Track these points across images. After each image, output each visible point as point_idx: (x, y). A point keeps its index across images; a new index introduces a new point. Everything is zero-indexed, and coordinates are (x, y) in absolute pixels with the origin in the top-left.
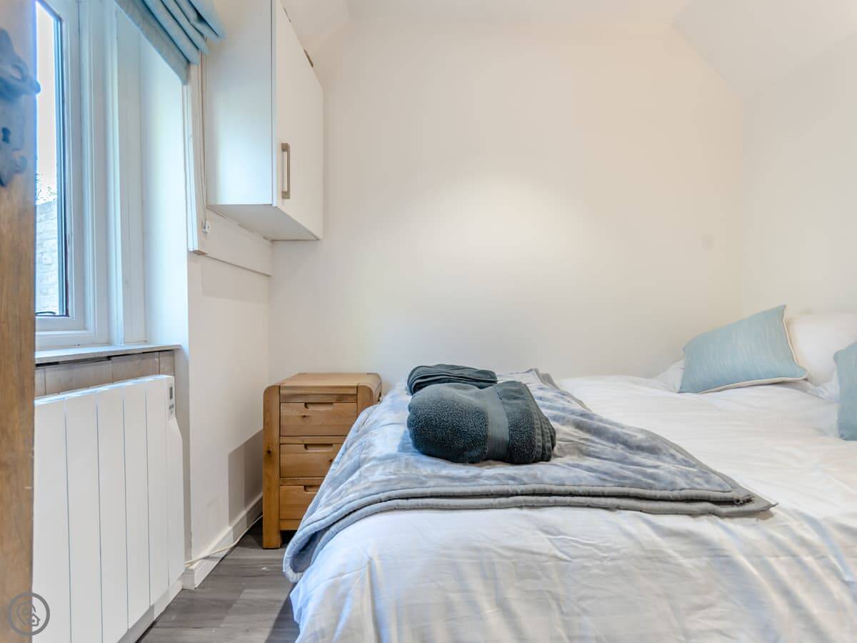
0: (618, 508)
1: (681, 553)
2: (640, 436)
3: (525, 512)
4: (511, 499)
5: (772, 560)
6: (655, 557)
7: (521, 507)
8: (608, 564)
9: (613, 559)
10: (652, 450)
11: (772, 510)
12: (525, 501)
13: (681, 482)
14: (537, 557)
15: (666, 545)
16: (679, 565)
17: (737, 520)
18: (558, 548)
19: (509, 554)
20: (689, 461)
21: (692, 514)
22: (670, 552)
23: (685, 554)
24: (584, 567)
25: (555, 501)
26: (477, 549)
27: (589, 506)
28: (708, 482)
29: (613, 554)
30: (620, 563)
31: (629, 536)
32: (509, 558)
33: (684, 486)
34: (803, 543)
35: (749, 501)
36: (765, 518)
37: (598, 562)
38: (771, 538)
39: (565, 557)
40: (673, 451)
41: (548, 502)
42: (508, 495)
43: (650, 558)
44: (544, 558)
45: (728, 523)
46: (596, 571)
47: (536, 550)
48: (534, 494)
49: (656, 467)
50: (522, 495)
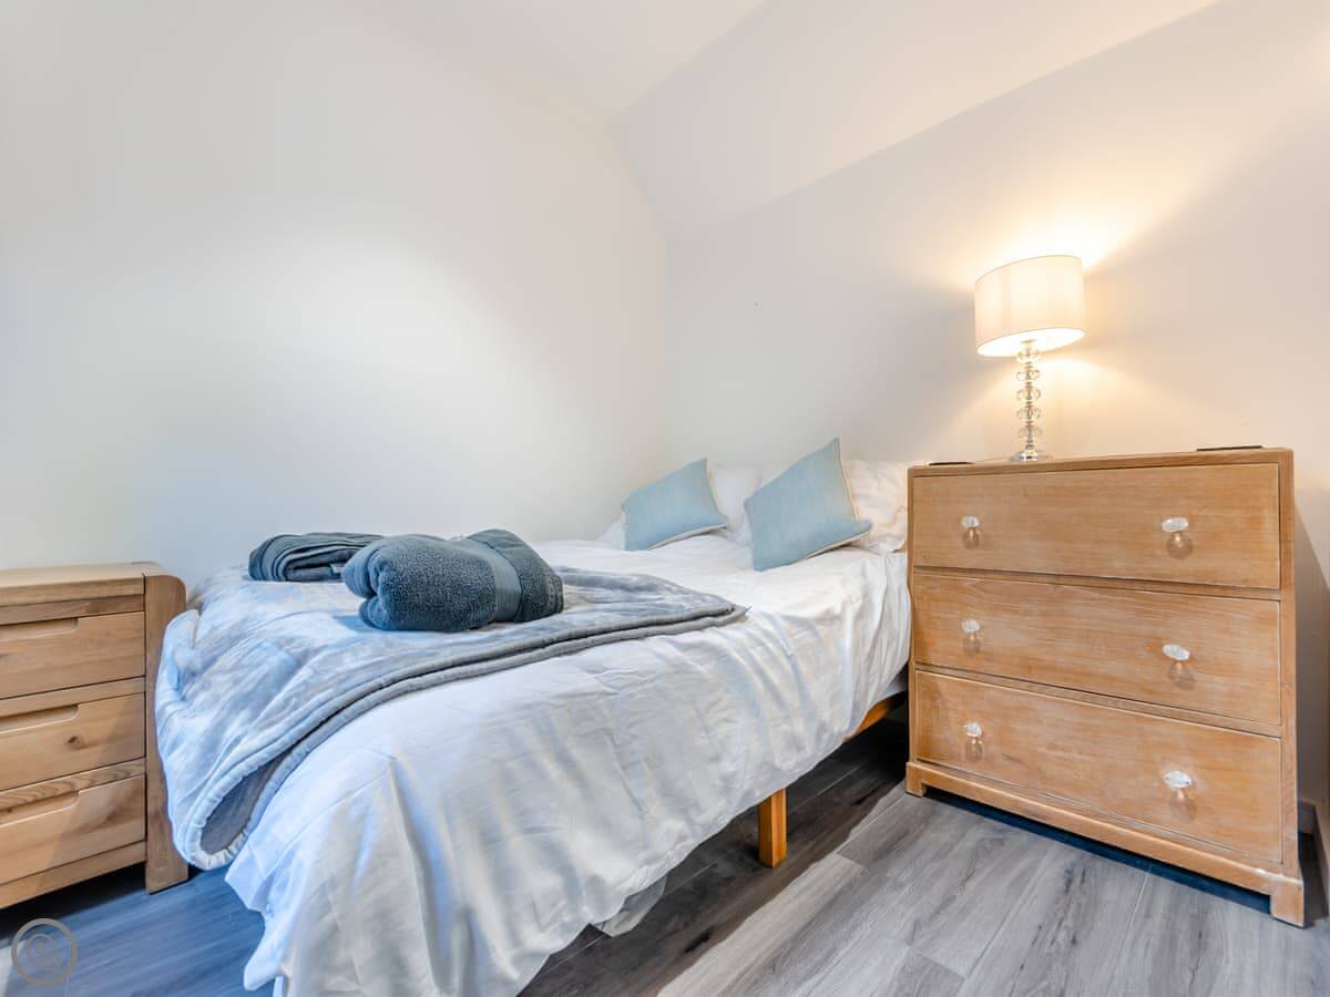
0: (647, 635)
1: (698, 661)
2: (635, 579)
3: (566, 658)
4: (548, 649)
5: (752, 651)
6: (680, 669)
7: (559, 655)
8: (647, 686)
9: (652, 681)
10: (650, 588)
11: (747, 614)
12: (565, 647)
13: (687, 605)
14: (588, 698)
15: (686, 657)
16: (698, 672)
17: (728, 626)
18: (606, 685)
19: (562, 702)
20: (681, 591)
21: (700, 629)
22: (690, 662)
23: (701, 662)
24: (630, 695)
25: (593, 641)
26: (528, 707)
27: (622, 640)
28: (704, 601)
29: (651, 676)
30: (657, 682)
31: (659, 656)
32: (561, 706)
33: (690, 607)
34: (767, 634)
35: (733, 610)
36: (744, 621)
37: (640, 688)
38: (749, 635)
39: (613, 691)
40: (667, 586)
41: (586, 643)
42: (544, 645)
43: (677, 672)
44: (594, 697)
45: (722, 630)
46: (638, 696)
47: (587, 691)
48: (569, 639)
49: (661, 599)
50: (558, 642)
